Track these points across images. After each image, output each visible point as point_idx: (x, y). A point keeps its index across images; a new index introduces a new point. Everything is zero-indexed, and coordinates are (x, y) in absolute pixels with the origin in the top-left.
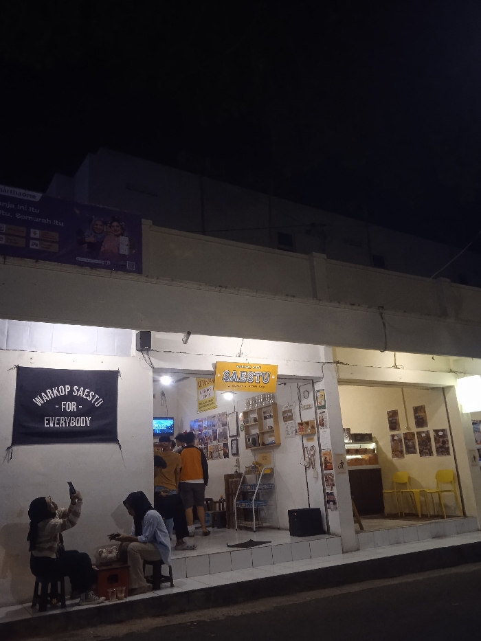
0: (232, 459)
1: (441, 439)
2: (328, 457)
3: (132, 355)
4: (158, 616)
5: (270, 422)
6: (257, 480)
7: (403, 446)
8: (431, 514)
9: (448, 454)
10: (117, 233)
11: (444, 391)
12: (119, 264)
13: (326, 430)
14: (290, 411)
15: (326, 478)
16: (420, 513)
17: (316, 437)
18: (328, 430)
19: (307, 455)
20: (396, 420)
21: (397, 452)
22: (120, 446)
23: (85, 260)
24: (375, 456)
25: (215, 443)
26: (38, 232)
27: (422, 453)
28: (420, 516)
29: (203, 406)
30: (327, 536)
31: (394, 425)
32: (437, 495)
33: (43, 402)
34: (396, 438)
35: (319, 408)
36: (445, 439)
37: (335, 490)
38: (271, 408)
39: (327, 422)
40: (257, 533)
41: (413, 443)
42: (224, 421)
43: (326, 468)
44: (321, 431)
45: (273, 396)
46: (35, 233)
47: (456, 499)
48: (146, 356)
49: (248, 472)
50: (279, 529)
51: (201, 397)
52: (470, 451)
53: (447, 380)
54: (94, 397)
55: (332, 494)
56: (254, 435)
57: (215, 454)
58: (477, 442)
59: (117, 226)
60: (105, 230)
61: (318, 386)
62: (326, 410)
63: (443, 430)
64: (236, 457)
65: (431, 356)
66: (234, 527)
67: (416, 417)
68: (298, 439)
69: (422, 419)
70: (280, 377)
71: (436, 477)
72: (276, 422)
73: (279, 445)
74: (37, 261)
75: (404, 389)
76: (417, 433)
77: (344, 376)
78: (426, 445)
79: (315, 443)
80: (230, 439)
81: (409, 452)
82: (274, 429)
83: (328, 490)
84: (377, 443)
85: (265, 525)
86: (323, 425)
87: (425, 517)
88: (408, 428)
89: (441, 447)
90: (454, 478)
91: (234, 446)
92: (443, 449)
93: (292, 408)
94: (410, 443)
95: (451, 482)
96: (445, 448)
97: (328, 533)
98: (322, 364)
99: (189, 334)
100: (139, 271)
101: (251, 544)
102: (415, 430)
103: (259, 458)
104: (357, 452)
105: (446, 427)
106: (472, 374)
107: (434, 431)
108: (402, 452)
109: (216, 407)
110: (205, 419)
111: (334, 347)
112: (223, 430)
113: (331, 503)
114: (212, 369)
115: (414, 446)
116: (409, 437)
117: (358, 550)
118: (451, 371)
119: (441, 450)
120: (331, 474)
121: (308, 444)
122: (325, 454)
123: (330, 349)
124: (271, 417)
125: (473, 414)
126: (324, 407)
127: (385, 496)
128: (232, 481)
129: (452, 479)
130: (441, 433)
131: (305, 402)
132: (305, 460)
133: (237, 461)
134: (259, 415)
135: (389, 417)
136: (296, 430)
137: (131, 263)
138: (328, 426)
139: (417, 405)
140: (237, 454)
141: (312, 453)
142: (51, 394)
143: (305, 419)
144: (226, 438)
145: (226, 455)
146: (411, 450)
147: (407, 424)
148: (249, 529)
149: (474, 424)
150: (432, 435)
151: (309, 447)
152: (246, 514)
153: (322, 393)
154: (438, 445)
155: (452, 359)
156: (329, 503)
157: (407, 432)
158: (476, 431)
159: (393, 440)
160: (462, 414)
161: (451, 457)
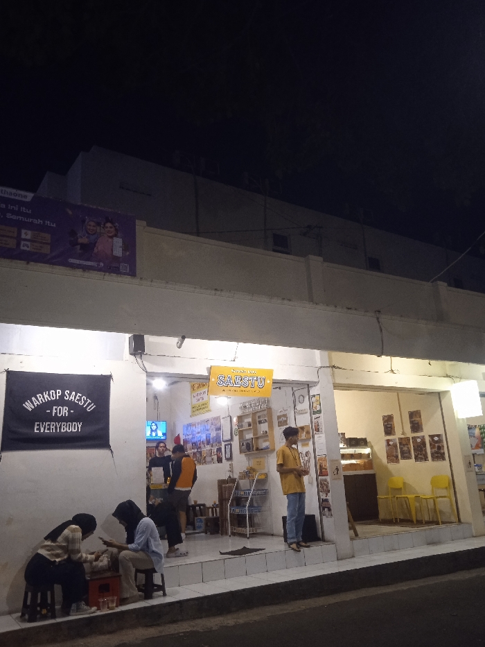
0: (225, 463)
1: (437, 445)
2: (323, 463)
3: (125, 359)
4: (151, 626)
5: (264, 427)
6: (251, 486)
7: (398, 451)
8: (426, 519)
9: (444, 459)
10: (111, 235)
11: (439, 395)
12: (112, 266)
13: (321, 435)
14: (285, 416)
15: (321, 484)
16: (414, 519)
17: (311, 442)
18: (323, 436)
20: (391, 424)
21: (392, 457)
22: (112, 452)
23: (77, 262)
24: (370, 461)
25: (208, 447)
26: (29, 232)
27: (417, 459)
28: (415, 522)
29: (196, 409)
30: (322, 543)
31: (389, 430)
32: (432, 500)
33: (33, 407)
34: (391, 443)
35: (314, 413)
36: (440, 444)
37: (329, 497)
38: (266, 412)
39: (322, 427)
40: (250, 539)
41: (408, 448)
42: (218, 425)
43: (322, 474)
44: (316, 436)
45: (268, 401)
46: (26, 234)
47: (452, 505)
48: (139, 360)
49: (241, 478)
50: (272, 535)
51: (195, 401)
52: (465, 457)
53: (441, 385)
54: (85, 402)
55: (326, 500)
56: (247, 440)
57: (208, 459)
58: (472, 446)
59: (111, 227)
60: (98, 231)
61: (313, 391)
62: (322, 415)
63: (438, 436)
64: (230, 462)
65: (427, 361)
66: (227, 534)
67: (411, 422)
69: (418, 423)
70: (275, 382)
71: (431, 483)
72: (271, 426)
73: (273, 450)
74: (28, 263)
75: (400, 394)
76: (413, 438)
77: (338, 381)
78: (421, 450)
79: (310, 448)
80: (223, 444)
81: (404, 457)
82: (268, 433)
83: (323, 496)
84: (372, 447)
85: (258, 531)
86: (318, 430)
87: (420, 523)
88: (403, 434)
89: (437, 453)
90: (449, 483)
91: (228, 450)
92: (439, 455)
93: (286, 412)
94: (405, 449)
95: (446, 488)
96: (441, 454)
97: (323, 540)
98: (317, 369)
99: (184, 338)
100: (133, 273)
101: (245, 551)
102: (410, 434)
103: (253, 463)
104: (352, 456)
105: (441, 432)
106: (467, 378)
107: (430, 436)
108: (397, 457)
109: (210, 411)
110: (198, 423)
111: (330, 352)
112: (217, 434)
113: (326, 509)
114: (206, 373)
115: (409, 452)
116: (404, 442)
117: (353, 557)
118: (447, 376)
119: (436, 455)
120: (326, 481)
121: (303, 449)
122: (320, 459)
123: (326, 353)
124: (265, 421)
125: (467, 419)
126: (320, 412)
127: (380, 502)
128: (225, 486)
129: (447, 485)
130: (436, 439)
131: (299, 407)
133: (231, 465)
134: (254, 420)
135: (384, 422)
137: (124, 265)
138: (323, 431)
139: (412, 410)
140: (230, 459)
141: (306, 458)
142: (41, 398)
143: (300, 424)
144: (220, 443)
145: (220, 460)
146: (406, 455)
147: (403, 429)
148: (243, 535)
149: (470, 428)
150: (427, 440)
151: (304, 453)
152: (239, 520)
153: (317, 397)
154: (433, 450)
155: (448, 363)
156: (324, 509)
157: (403, 436)
158: (472, 435)
159: (388, 445)
160: (458, 419)
161: (446, 463)
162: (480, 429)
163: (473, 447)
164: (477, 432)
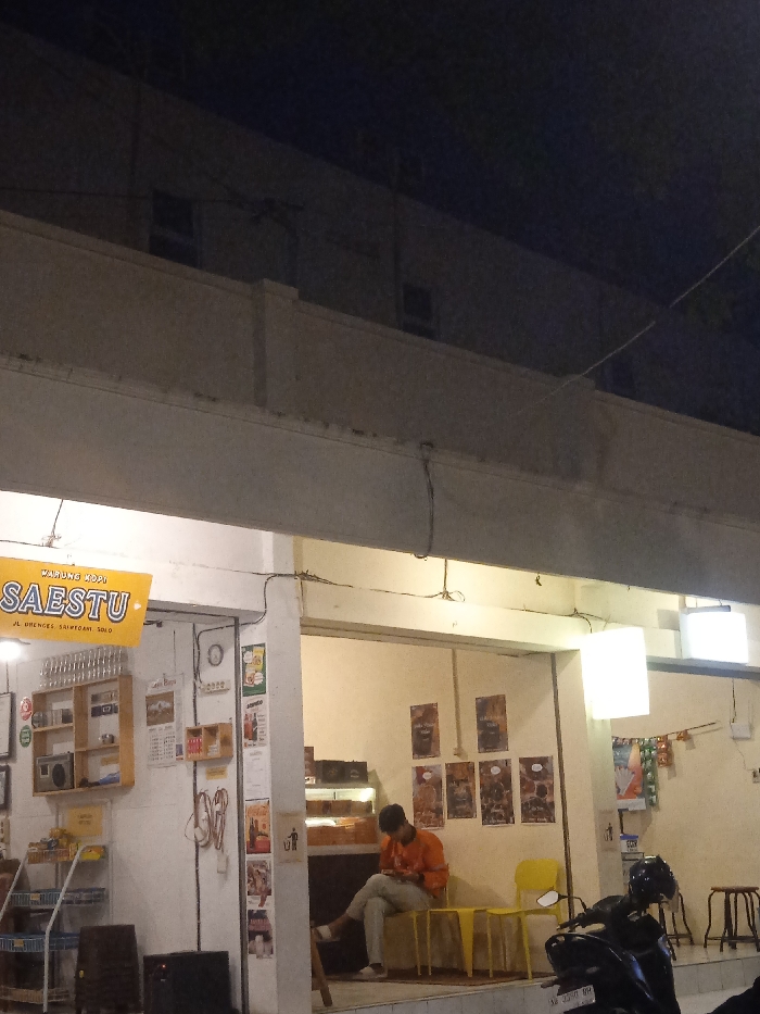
1: (536, 783)
2: (260, 819)
5: (109, 725)
6: (59, 881)
7: (443, 796)
8: (498, 967)
9: (551, 820)
11: (552, 661)
13: (260, 749)
14: (169, 696)
15: (251, 874)
16: (469, 968)
17: (232, 768)
18: (265, 750)
19: (203, 815)
20: (431, 729)
24: (371, 822)
27: (487, 817)
31: (424, 742)
32: (516, 920)
34: (427, 776)
35: (248, 691)
36: (544, 783)
37: (270, 906)
38: (115, 686)
39: (265, 728)
41: (468, 789)
43: (253, 847)
44: (246, 752)
45: (125, 656)
49: (34, 858)
52: (602, 814)
53: (560, 635)
55: (261, 915)
58: (619, 791)
61: (249, 636)
62: (266, 698)
63: (543, 761)
65: (534, 575)
67: (482, 725)
68: (183, 771)
69: (496, 729)
70: (153, 608)
71: (517, 878)
72: (127, 722)
73: (128, 786)
75: (458, 652)
76: (481, 764)
77: (317, 612)
78: (500, 796)
79: (228, 782)
81: (456, 812)
82: (118, 741)
83: (253, 904)
84: (378, 787)
86: (252, 735)
87: (481, 975)
88: (459, 752)
89: (536, 802)
90: (558, 880)
92: (539, 809)
93: (172, 688)
94: (461, 791)
96: (545, 805)
98: (264, 578)
102: (475, 756)
103: (67, 820)
104: (327, 808)
105: (552, 752)
106: (622, 621)
107: (522, 761)
108: (439, 811)
111: (299, 538)
113: (259, 938)
115: (470, 799)
116: (459, 773)
118: (575, 613)
119: (534, 809)
120: (263, 864)
121: (209, 785)
122: (252, 810)
123: (288, 540)
124: (113, 710)
125: (613, 721)
126: (261, 689)
129: (553, 881)
130: (537, 768)
131: (209, 675)
132: (196, 825)
134: (80, 705)
135: (413, 723)
136: (179, 748)
138: (268, 739)
139: (487, 694)
141: (218, 807)
143: (206, 720)
146: (460, 808)
147: (458, 741)
149: (616, 746)
150: (516, 770)
151: (212, 794)
153: (258, 652)
154: (528, 796)
155: (581, 583)
156: (252, 935)
157: (457, 760)
158: (620, 764)
159: (420, 780)
160: (592, 720)
161: (556, 829)
162: (642, 749)
163: (623, 793)
164: (634, 755)
